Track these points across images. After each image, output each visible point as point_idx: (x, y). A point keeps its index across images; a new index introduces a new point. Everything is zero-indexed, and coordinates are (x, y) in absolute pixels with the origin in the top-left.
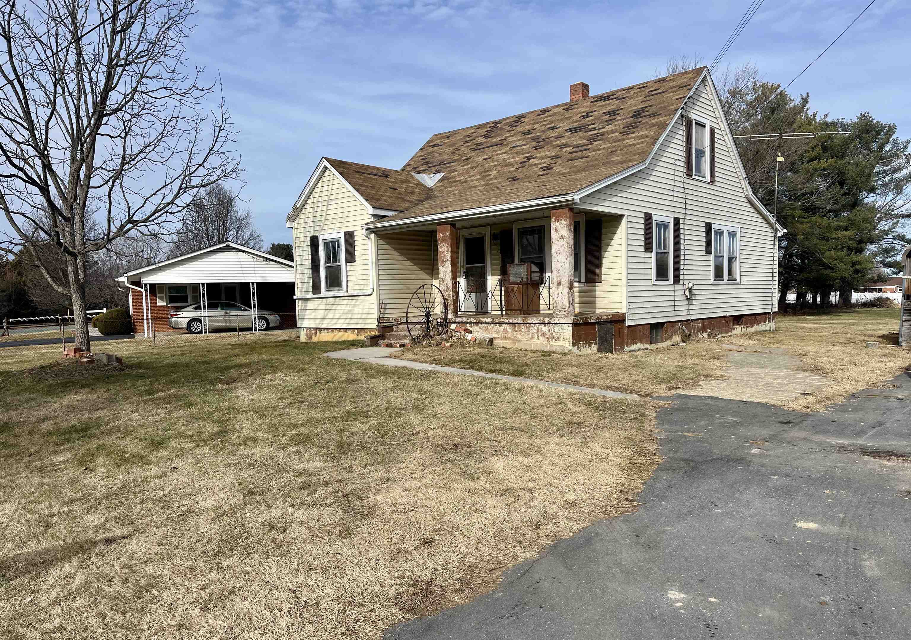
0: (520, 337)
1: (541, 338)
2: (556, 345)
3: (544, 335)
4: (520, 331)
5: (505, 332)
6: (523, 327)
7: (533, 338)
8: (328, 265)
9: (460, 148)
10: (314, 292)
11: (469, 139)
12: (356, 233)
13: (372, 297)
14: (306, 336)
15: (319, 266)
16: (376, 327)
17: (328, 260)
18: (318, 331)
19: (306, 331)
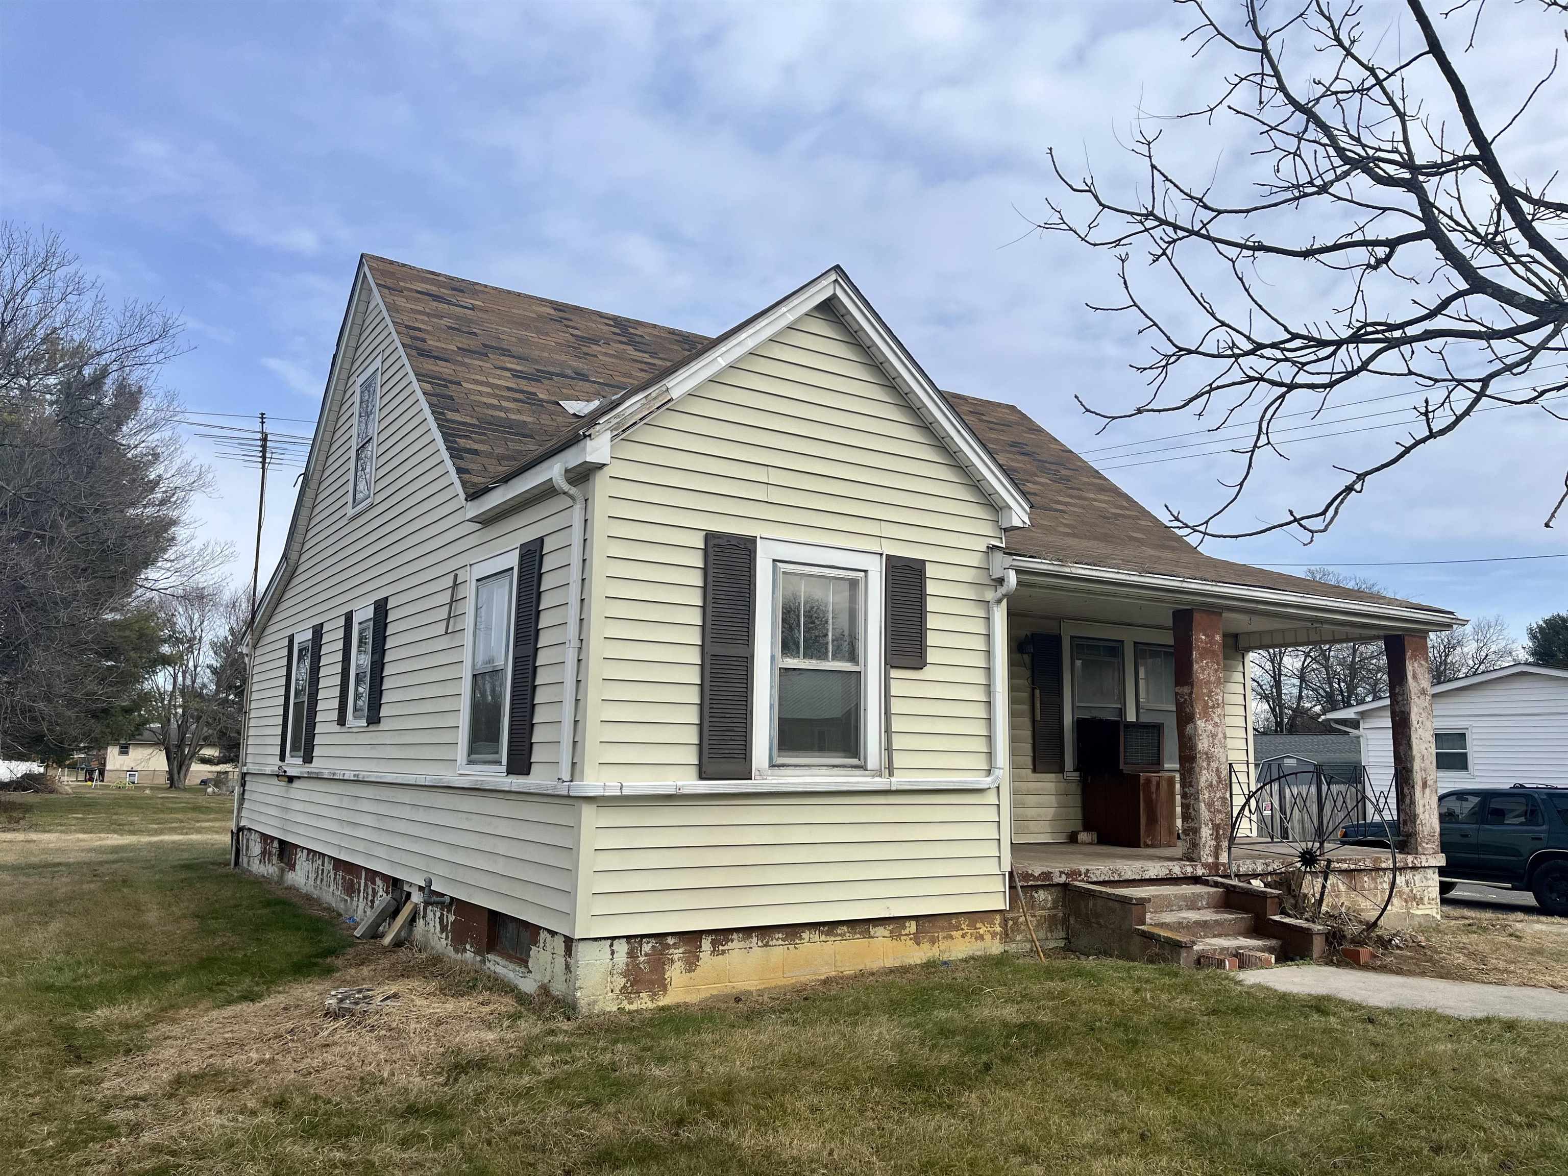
4: (1361, 889)
5: (1335, 891)
8: (792, 663)
9: (585, 349)
10: (709, 769)
11: (575, 332)
12: (930, 571)
13: (992, 798)
14: (626, 974)
15: (747, 662)
16: (999, 903)
17: (788, 646)
18: (706, 944)
19: (631, 954)
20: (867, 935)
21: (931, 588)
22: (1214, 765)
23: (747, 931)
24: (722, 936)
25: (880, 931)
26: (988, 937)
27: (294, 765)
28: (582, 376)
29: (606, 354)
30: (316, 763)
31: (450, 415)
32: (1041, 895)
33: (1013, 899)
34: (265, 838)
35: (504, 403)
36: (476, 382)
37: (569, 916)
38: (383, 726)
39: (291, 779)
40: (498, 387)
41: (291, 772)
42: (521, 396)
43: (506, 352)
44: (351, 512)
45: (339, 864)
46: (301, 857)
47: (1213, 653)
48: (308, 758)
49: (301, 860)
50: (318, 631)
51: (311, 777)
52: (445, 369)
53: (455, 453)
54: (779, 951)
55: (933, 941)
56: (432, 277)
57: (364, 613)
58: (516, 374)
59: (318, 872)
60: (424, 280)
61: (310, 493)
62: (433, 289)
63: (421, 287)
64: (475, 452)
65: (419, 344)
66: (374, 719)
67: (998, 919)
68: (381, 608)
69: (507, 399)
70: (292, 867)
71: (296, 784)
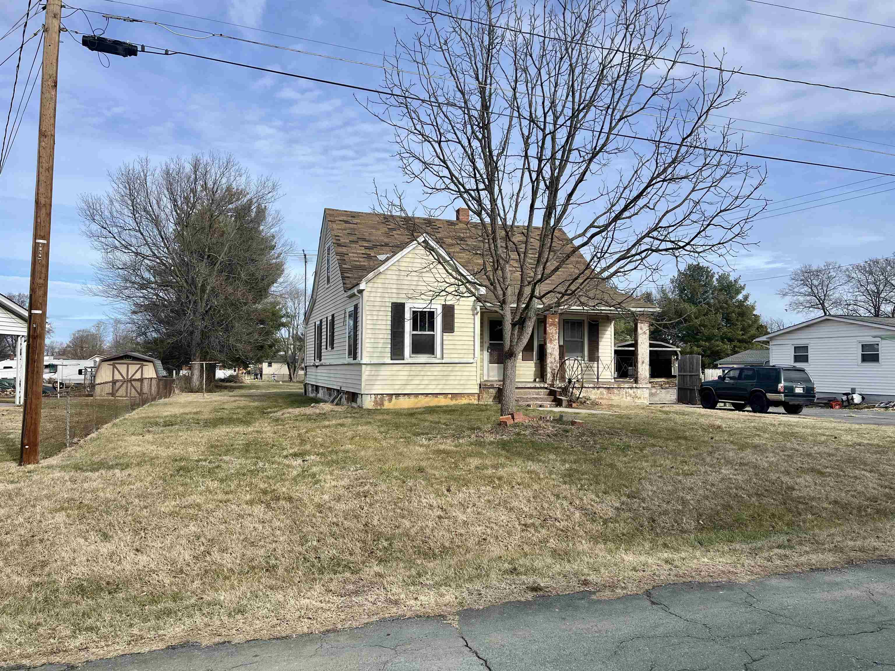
0: (613, 398)
1: (628, 398)
2: (638, 402)
3: (630, 395)
4: (614, 393)
5: (603, 394)
6: (616, 391)
7: (622, 397)
8: (415, 332)
9: (391, 234)
10: (393, 358)
11: (390, 227)
12: (456, 307)
13: (474, 365)
14: (374, 402)
15: (403, 332)
16: (477, 391)
17: (415, 328)
18: (394, 397)
19: (375, 398)
20: (437, 397)
21: (456, 312)
22: (553, 357)
23: (405, 394)
24: (398, 395)
25: (441, 396)
26: (473, 400)
27: (317, 363)
28: (387, 245)
29: (398, 234)
30: (322, 361)
31: (344, 266)
32: (491, 390)
33: (480, 391)
34: (312, 385)
35: (360, 259)
36: (353, 253)
37: (360, 389)
38: (335, 349)
39: (317, 366)
40: (360, 253)
41: (317, 364)
42: (366, 256)
43: (364, 240)
44: (327, 287)
45: (328, 389)
46: (320, 388)
47: (555, 325)
48: (320, 360)
49: (321, 391)
50: (321, 321)
51: (322, 365)
52: (344, 250)
53: (343, 278)
54: (413, 399)
55: (456, 400)
56: (346, 213)
57: (330, 318)
58: (366, 248)
59: (324, 392)
60: (342, 215)
61: (317, 278)
62: (345, 218)
63: (341, 218)
64: (349, 277)
65: (338, 242)
66: (333, 348)
67: (476, 395)
68: (333, 316)
69: (361, 257)
70: (318, 393)
71: (319, 368)
